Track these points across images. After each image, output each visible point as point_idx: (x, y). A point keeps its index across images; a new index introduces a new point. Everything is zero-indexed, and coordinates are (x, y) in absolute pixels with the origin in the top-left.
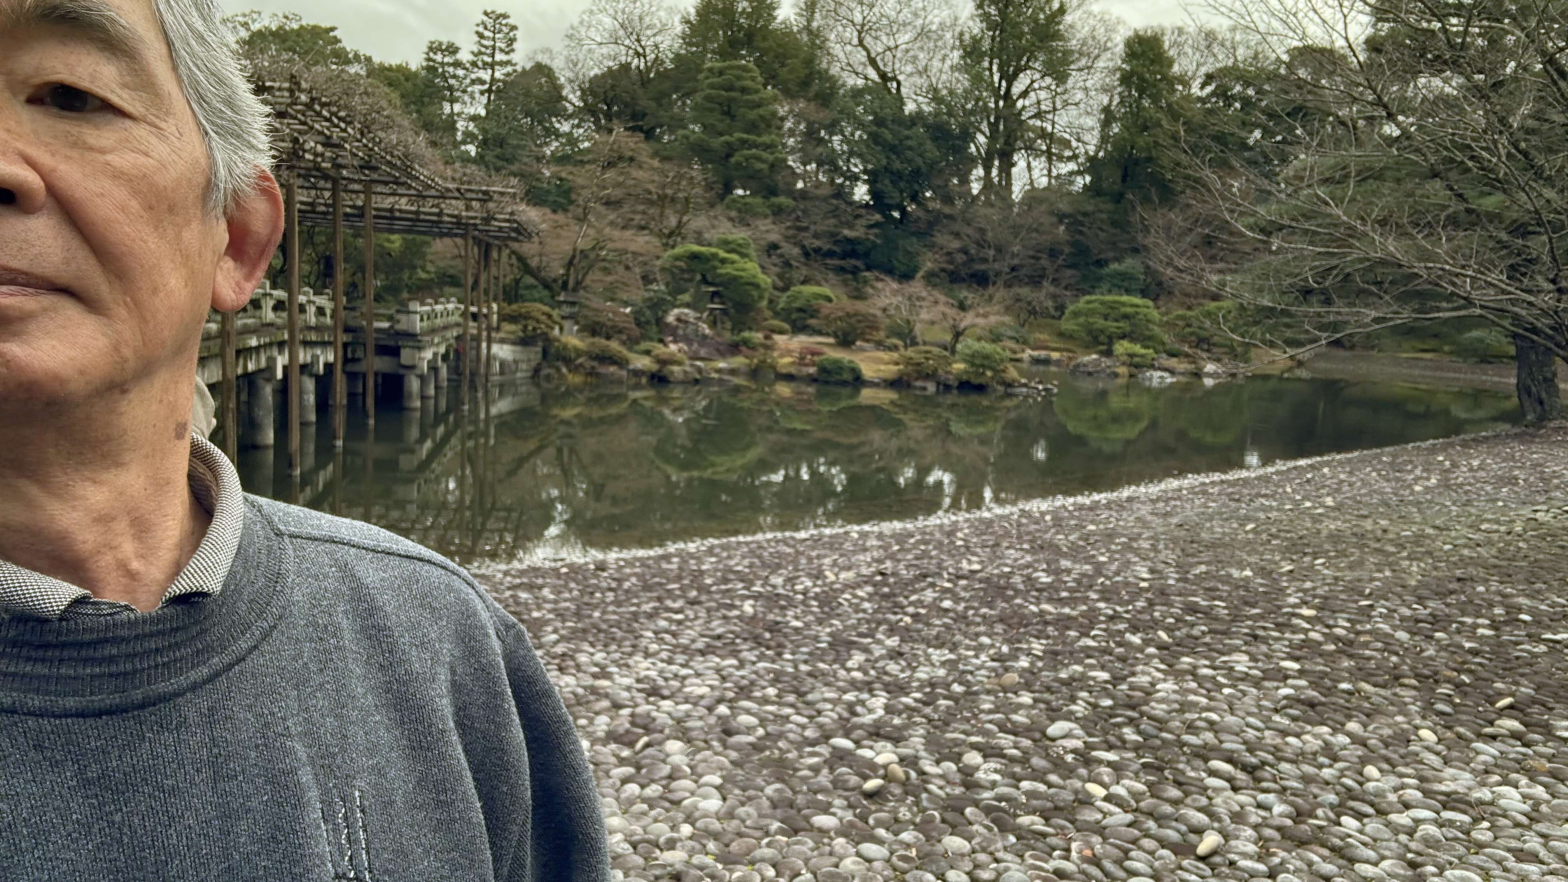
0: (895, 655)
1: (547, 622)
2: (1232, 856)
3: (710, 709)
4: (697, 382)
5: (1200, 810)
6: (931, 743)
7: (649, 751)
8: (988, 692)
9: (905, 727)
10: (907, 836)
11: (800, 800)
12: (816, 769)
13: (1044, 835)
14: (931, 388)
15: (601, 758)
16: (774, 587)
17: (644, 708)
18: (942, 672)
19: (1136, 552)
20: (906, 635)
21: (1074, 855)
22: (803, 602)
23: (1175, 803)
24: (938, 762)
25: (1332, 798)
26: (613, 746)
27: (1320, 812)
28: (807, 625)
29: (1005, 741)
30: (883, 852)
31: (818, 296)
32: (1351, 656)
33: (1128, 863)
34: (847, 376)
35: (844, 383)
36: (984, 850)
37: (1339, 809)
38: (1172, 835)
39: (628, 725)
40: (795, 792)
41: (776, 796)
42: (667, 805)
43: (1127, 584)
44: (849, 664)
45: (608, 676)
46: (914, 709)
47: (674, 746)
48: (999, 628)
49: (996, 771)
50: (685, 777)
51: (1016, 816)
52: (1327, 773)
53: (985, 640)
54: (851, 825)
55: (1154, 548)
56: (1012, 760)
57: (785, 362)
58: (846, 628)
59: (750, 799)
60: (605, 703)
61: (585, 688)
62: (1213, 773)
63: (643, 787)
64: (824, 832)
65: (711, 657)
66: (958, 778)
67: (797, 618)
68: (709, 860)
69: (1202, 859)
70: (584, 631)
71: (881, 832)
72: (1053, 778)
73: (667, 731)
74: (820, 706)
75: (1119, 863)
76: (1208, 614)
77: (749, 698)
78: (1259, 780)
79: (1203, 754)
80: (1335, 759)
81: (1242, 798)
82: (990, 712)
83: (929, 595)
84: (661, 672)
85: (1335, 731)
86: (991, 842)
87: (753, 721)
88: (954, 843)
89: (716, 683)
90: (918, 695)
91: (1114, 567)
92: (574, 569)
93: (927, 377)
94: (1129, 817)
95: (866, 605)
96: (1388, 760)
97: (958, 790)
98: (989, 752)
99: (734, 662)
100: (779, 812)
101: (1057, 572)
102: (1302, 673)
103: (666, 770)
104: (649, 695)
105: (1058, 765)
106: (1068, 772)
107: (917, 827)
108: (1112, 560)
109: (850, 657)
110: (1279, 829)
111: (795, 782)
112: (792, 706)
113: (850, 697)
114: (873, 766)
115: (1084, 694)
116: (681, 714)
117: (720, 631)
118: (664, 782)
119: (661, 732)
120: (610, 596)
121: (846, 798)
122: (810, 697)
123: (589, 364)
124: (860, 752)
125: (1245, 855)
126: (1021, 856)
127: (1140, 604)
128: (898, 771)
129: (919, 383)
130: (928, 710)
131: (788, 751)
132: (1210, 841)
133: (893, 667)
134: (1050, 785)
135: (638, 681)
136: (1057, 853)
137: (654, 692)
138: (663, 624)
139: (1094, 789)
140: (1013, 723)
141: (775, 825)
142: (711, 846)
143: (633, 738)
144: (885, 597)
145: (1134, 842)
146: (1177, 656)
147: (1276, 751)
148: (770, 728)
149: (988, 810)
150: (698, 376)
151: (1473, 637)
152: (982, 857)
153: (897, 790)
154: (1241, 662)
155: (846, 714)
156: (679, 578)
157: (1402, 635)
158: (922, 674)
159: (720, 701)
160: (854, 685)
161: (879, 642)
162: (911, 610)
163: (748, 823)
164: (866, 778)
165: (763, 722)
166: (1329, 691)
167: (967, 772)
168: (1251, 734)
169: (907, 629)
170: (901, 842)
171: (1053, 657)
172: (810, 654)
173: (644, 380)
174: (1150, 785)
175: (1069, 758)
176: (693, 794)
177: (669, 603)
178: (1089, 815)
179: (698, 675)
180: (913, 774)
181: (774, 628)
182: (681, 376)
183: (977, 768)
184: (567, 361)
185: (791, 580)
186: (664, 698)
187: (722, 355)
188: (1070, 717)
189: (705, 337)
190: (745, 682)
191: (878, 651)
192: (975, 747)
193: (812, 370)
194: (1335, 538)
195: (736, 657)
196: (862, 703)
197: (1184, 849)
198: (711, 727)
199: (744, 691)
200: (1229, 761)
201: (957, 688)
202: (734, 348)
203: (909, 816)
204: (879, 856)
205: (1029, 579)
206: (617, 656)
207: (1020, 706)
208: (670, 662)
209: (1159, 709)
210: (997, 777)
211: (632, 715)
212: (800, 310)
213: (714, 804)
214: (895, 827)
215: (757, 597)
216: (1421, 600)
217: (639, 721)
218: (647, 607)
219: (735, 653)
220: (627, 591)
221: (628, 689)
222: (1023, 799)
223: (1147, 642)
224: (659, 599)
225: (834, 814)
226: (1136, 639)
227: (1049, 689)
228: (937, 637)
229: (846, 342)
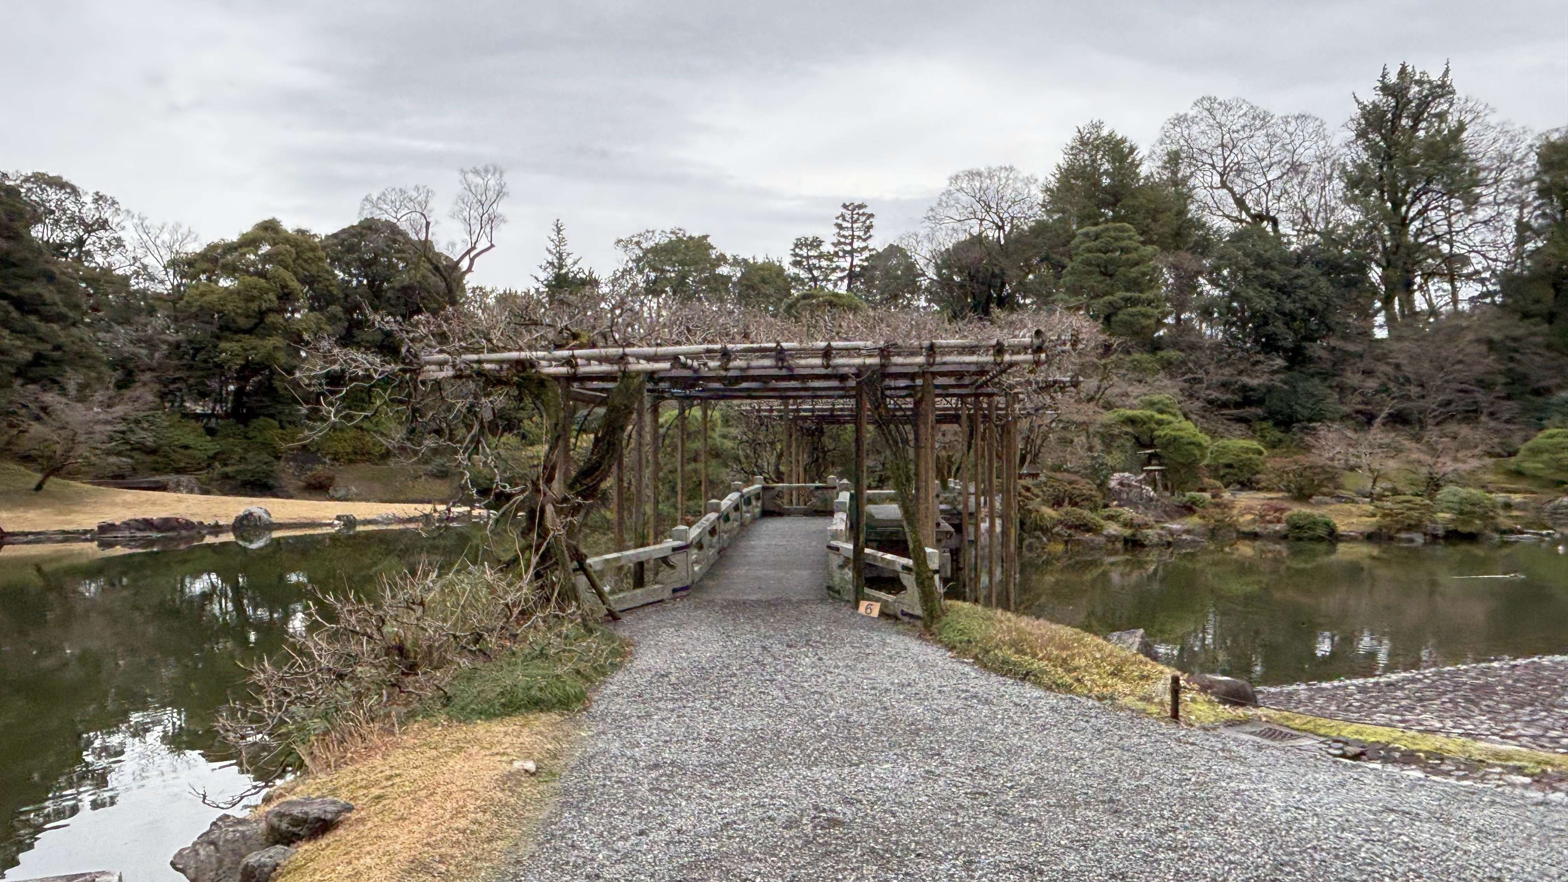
14: (1419, 539)
31: (1247, 450)
34: (1321, 532)
35: (1320, 539)
57: (1245, 521)
93: (1409, 528)
129: (1403, 535)
150: (1171, 539)
182: (1156, 540)
187: (1172, 518)
193: (1278, 527)
212: (1230, 466)
229: (1302, 496)
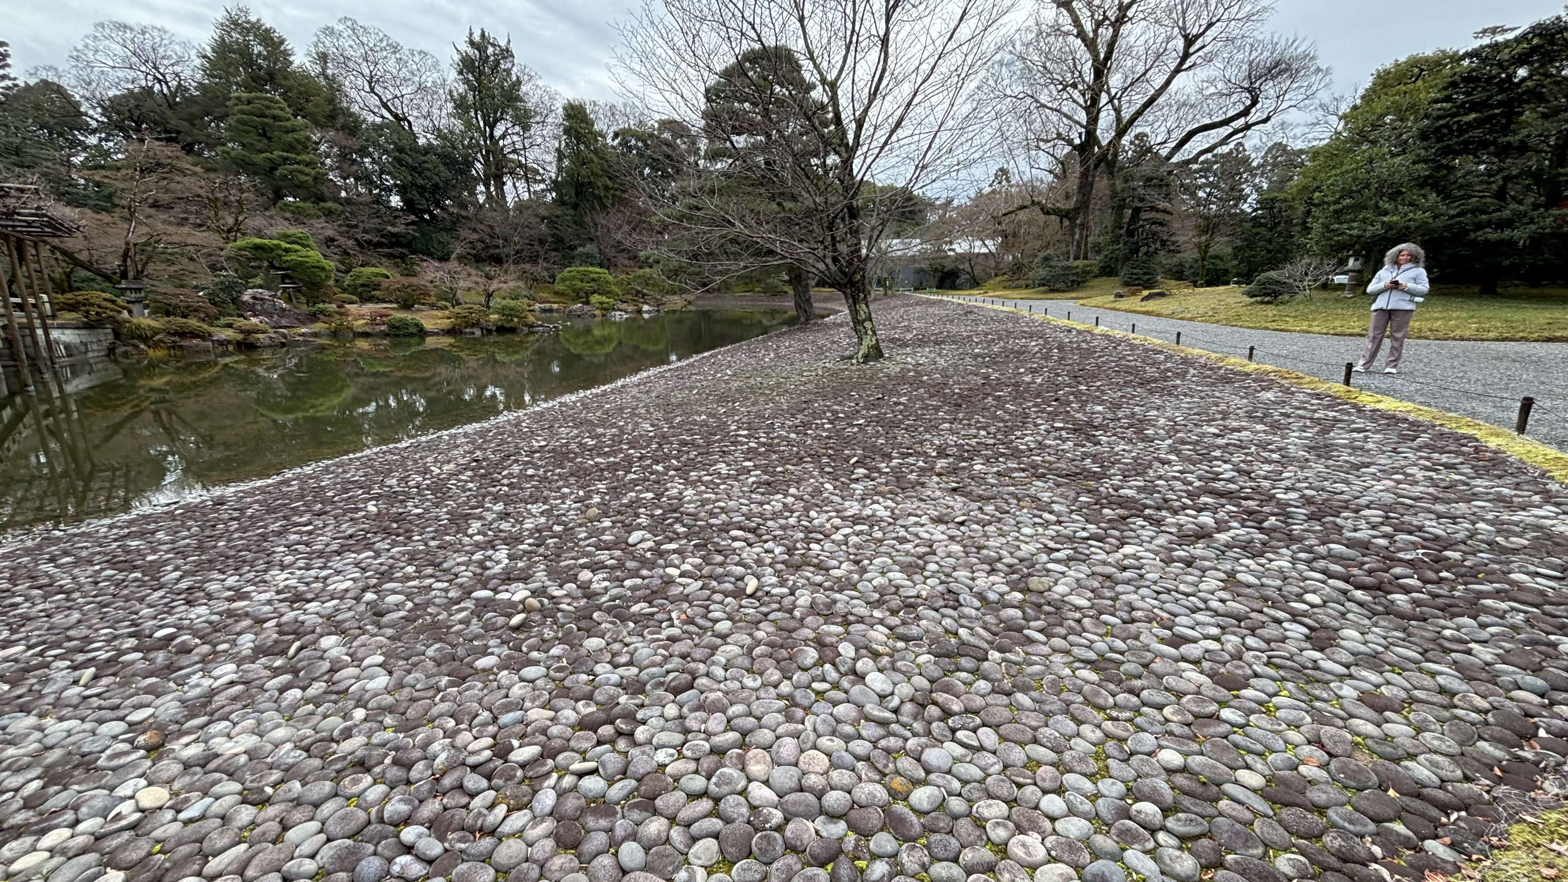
0: (504, 516)
1: (166, 562)
2: (767, 589)
3: (358, 599)
4: (283, 345)
5: (736, 564)
6: (551, 573)
7: (303, 653)
8: (580, 525)
9: (529, 567)
10: (555, 651)
11: (460, 652)
12: (466, 622)
13: (652, 614)
14: (478, 333)
15: (251, 676)
16: (391, 487)
17: (290, 616)
18: (543, 520)
19: (639, 416)
20: (507, 499)
21: (676, 622)
22: (418, 494)
23: (721, 564)
24: (561, 586)
25: (801, 535)
26: (263, 660)
27: (798, 545)
28: (426, 510)
29: (603, 556)
30: (542, 670)
31: (377, 275)
32: (775, 452)
33: (710, 615)
34: (412, 330)
35: (412, 335)
36: (615, 641)
37: (807, 540)
38: (728, 586)
39: (275, 636)
40: (453, 646)
41: (438, 655)
42: (334, 697)
43: (641, 436)
44: (470, 531)
45: (245, 596)
46: (531, 552)
47: (328, 642)
48: (572, 480)
49: (604, 580)
50: (347, 666)
51: (629, 607)
52: (792, 521)
53: (566, 490)
54: (510, 657)
55: (648, 412)
56: (613, 568)
57: (359, 324)
58: (459, 506)
59: (414, 665)
60: (247, 623)
61: (220, 614)
62: (735, 539)
63: (304, 689)
64: (487, 671)
65: (346, 554)
66: (579, 593)
67: (416, 507)
68: (389, 734)
69: (751, 596)
70: (210, 561)
71: (535, 655)
72: (645, 572)
73: (318, 630)
74: (456, 570)
75: (705, 617)
76: (693, 443)
77: (391, 580)
78: (760, 536)
79: (725, 528)
80: (792, 512)
81: (757, 550)
82: (586, 539)
83: (516, 469)
84: (300, 579)
85: (785, 496)
86: (618, 633)
87: (401, 598)
88: (593, 643)
89: (358, 575)
90: (531, 541)
91: (630, 427)
92: (190, 510)
93: (473, 325)
94: (700, 583)
95: (471, 485)
96: (817, 505)
97: (583, 602)
98: (595, 568)
99: (371, 553)
100: (444, 668)
101: (598, 436)
102: (756, 467)
103: (326, 665)
104: (293, 602)
105: (644, 562)
106: (652, 565)
107: (561, 641)
108: (627, 423)
109: (469, 526)
110: (783, 562)
111: (451, 638)
112: (431, 576)
113: (478, 556)
114: (513, 605)
115: (642, 510)
116: (329, 611)
117: (350, 531)
118: (326, 677)
119: (313, 632)
120: (234, 525)
121: (499, 637)
122: (445, 565)
123: (169, 340)
124: (498, 596)
125: (772, 585)
126: (642, 635)
127: (654, 446)
128: (534, 602)
129: (468, 330)
130: (541, 550)
131: (439, 614)
132: (752, 584)
133: (505, 526)
134: (644, 578)
135: (278, 592)
136: (664, 625)
137: (297, 599)
138: (293, 537)
139: (671, 571)
140: (605, 542)
141: (445, 680)
142: (388, 720)
143: (285, 646)
144: (483, 476)
145: (708, 599)
146: (687, 473)
147: (761, 515)
148: (416, 601)
149: (609, 611)
150: (284, 341)
151: (825, 430)
152: (616, 646)
153: (537, 617)
154: (723, 468)
155: (479, 571)
156: (302, 497)
157: (793, 436)
158: (529, 525)
159: (364, 590)
160: (478, 546)
161: (488, 509)
162: (505, 481)
163: (418, 687)
164: (510, 616)
165: (409, 597)
166: (774, 474)
167: (585, 587)
168: (745, 509)
169: (507, 495)
170: (553, 657)
171: (615, 491)
172: (435, 531)
173: (231, 348)
174: (703, 558)
175: (648, 555)
176: (358, 678)
177: (296, 519)
178: (675, 591)
179: (338, 573)
180: (546, 601)
181: (399, 518)
183: (591, 582)
184: (145, 339)
185: (404, 480)
186: (309, 601)
187: (304, 324)
188: (639, 527)
189: (284, 310)
190: (384, 568)
191: (490, 517)
192: (584, 567)
193: (383, 328)
194: (740, 390)
195: (370, 549)
196: (490, 558)
197: (739, 593)
198: (362, 614)
199: (386, 575)
200: (740, 529)
201: (558, 528)
202: (313, 317)
203: (552, 634)
204: (539, 674)
205: (581, 444)
206: (251, 575)
207: (605, 529)
208: (308, 568)
209: (691, 508)
210: (607, 583)
211: (278, 625)
212: (363, 285)
213: (382, 681)
214: (545, 647)
215: (378, 497)
216: (793, 415)
217: (286, 629)
218: (275, 527)
219: (369, 547)
220: (251, 517)
221: (269, 602)
222: (629, 593)
223: (667, 469)
224: (285, 518)
225: (492, 654)
226: (660, 468)
227: (619, 513)
228: (531, 496)
229: (407, 306)
